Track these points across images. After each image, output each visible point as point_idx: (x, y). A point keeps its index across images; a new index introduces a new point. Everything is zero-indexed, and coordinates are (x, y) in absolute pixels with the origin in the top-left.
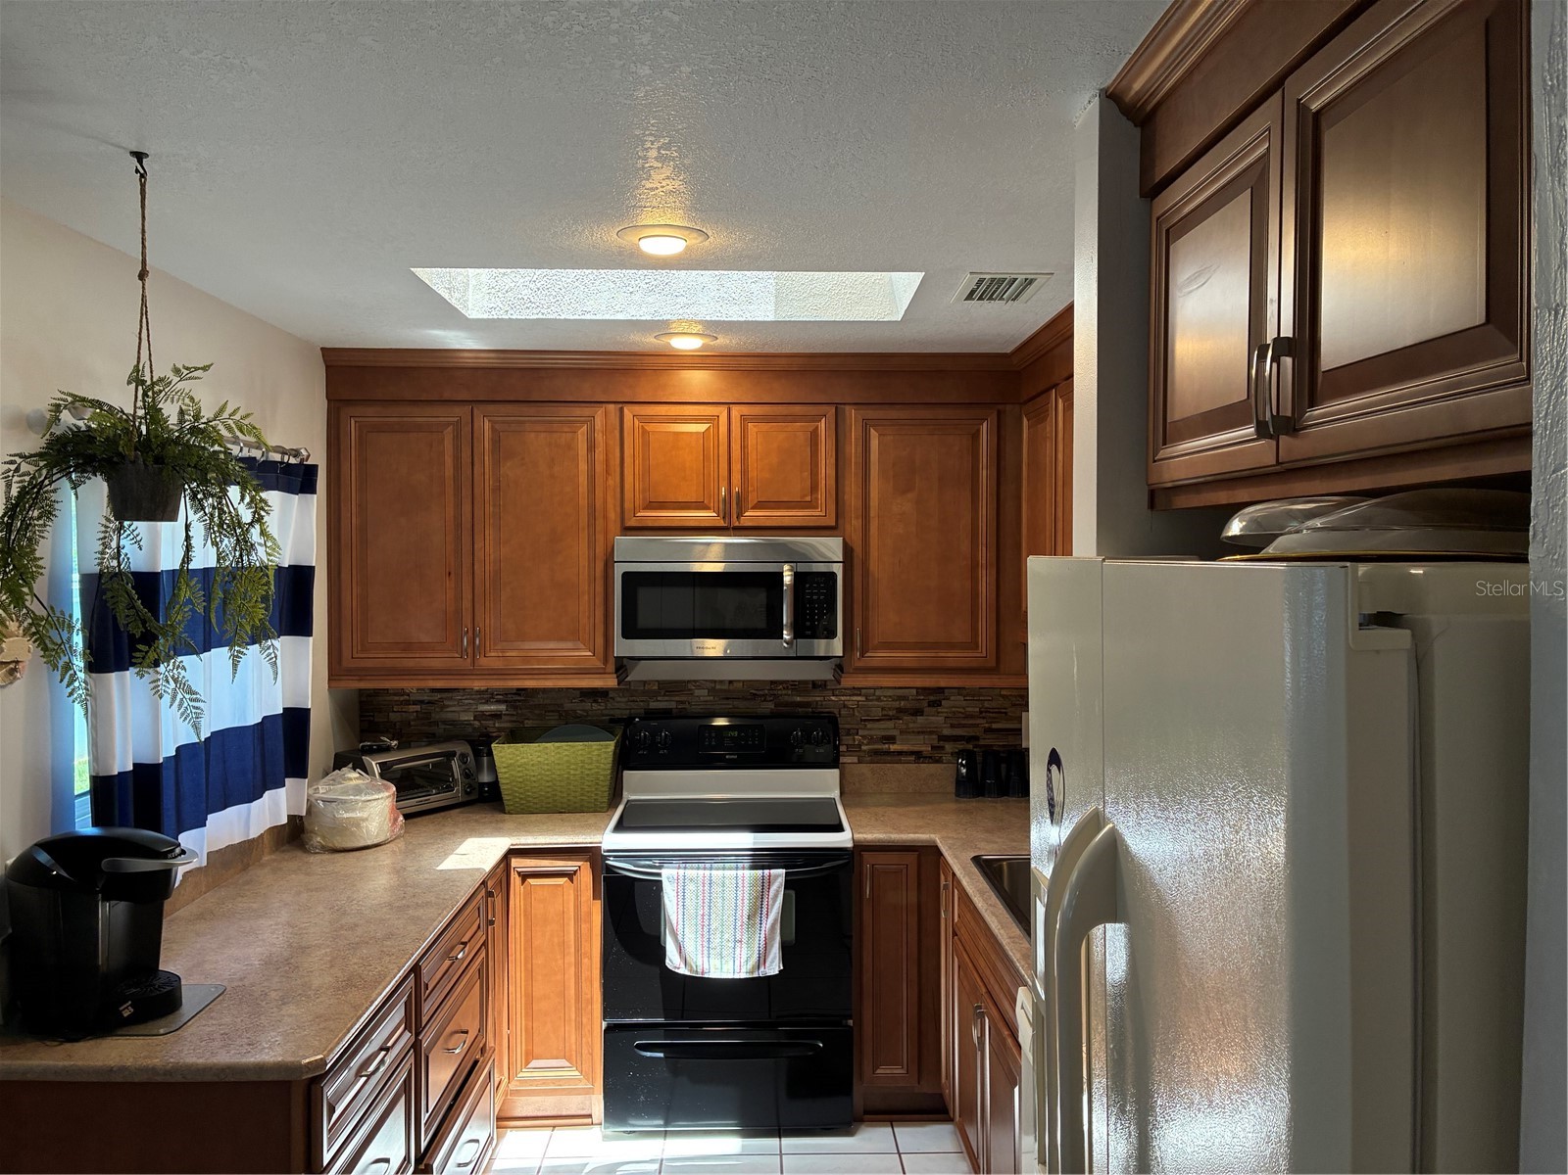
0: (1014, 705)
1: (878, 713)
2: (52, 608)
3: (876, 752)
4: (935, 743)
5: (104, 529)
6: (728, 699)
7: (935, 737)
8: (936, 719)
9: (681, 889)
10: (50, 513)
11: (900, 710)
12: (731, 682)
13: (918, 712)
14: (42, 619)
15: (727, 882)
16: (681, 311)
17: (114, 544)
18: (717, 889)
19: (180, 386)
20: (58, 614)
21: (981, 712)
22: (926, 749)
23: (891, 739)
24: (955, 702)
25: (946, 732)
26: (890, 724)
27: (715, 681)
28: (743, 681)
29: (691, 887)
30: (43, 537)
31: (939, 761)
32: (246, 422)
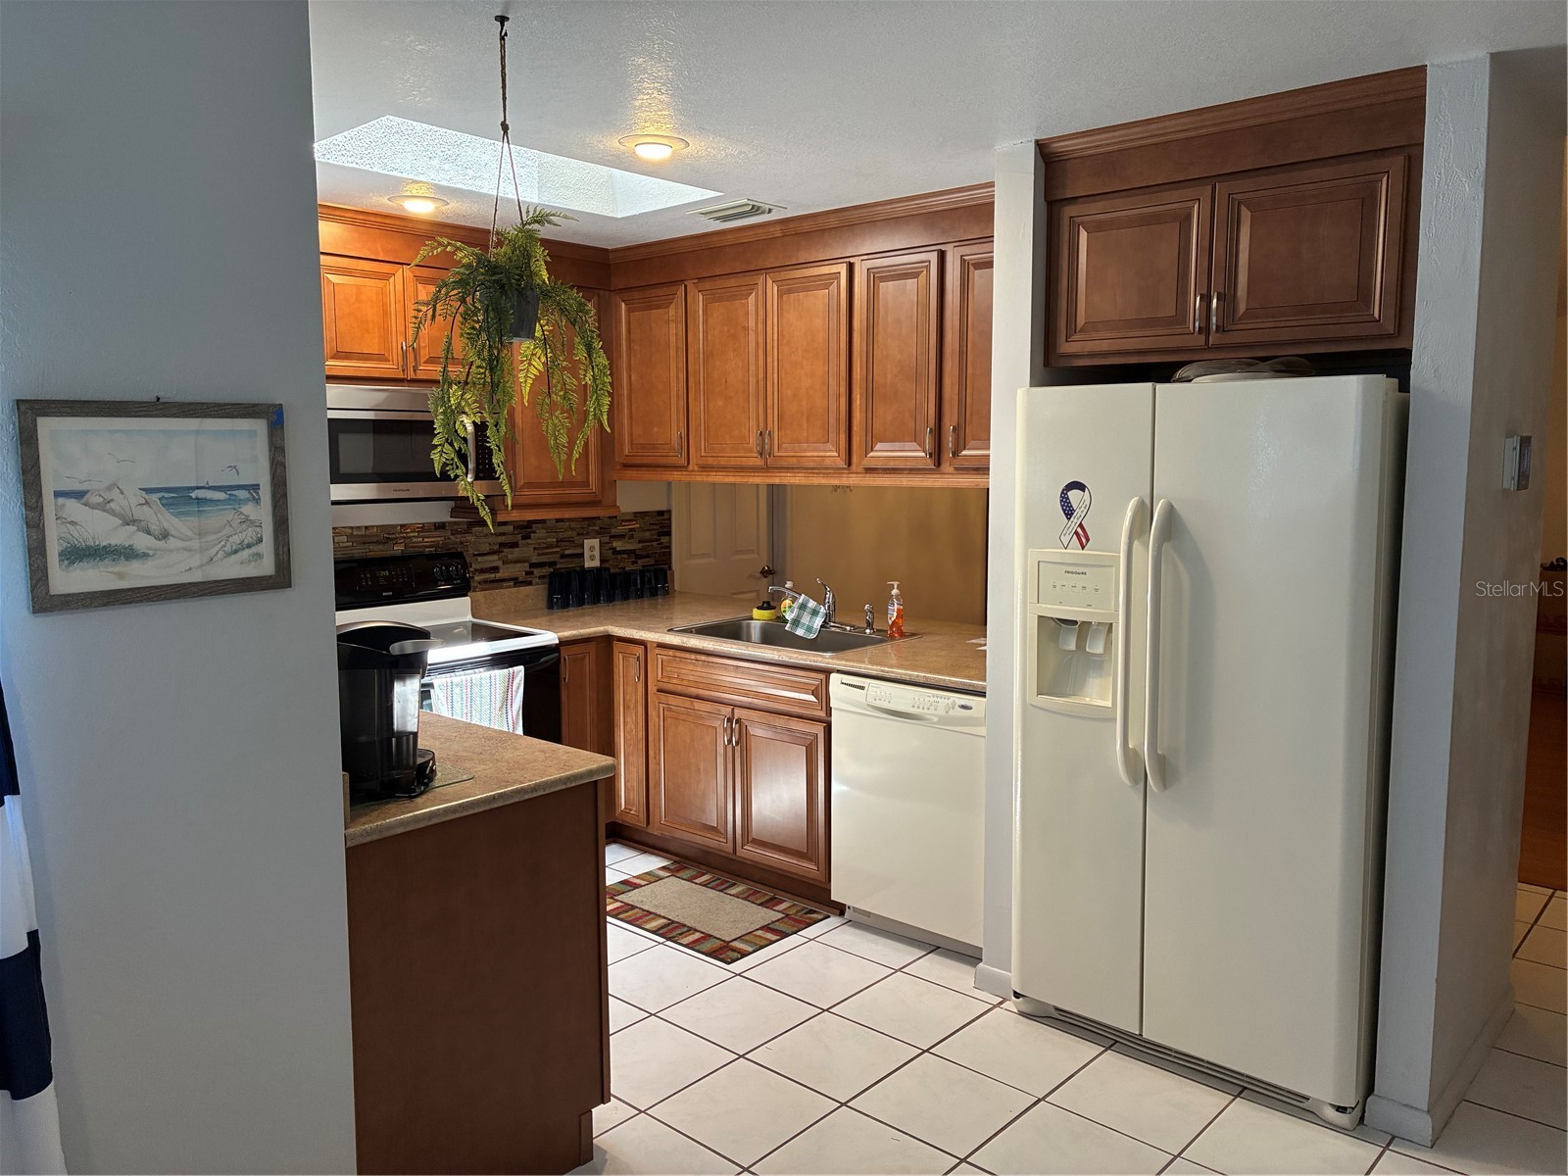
0: (578, 535)
1: (486, 548)
3: (486, 582)
4: (528, 569)
6: (364, 543)
7: (527, 564)
8: (526, 551)
9: (449, 693)
11: (502, 545)
12: (366, 528)
13: (515, 545)
15: (483, 682)
16: (470, 182)
18: (476, 690)
21: (557, 541)
22: (522, 576)
23: (495, 569)
24: (539, 534)
25: (535, 560)
26: (495, 557)
27: (352, 528)
28: (377, 526)
29: (457, 690)
31: (530, 583)
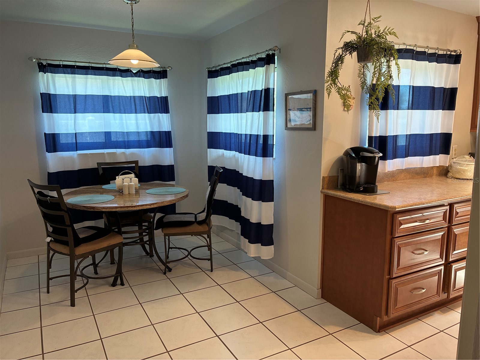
2: (343, 86)
5: (360, 67)
10: (343, 62)
14: (340, 88)
17: (362, 71)
19: (375, 24)
20: (345, 87)
30: (342, 68)
32: (392, 31)
